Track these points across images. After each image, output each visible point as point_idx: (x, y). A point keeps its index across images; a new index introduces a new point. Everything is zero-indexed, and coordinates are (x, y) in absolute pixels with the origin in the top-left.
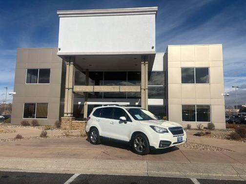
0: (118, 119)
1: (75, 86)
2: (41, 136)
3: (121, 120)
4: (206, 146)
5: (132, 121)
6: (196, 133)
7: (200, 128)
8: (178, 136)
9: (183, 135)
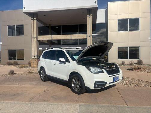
0: (58, 60)
1: (38, 36)
2: (9, 74)
3: (60, 61)
4: (139, 81)
5: (69, 62)
6: (129, 68)
7: (131, 64)
8: (114, 76)
9: (120, 74)
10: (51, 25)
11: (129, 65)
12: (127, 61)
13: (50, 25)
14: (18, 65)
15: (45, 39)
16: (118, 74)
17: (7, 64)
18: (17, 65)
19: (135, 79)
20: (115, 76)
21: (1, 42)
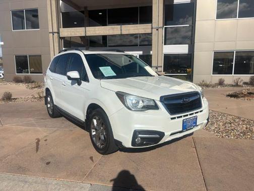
1: (62, 29)
2: (3, 99)
6: (231, 93)
7: (237, 84)
8: (184, 116)
9: (201, 111)
10: (89, 9)
11: (233, 86)
12: (229, 78)
13: (86, 8)
14: (32, 82)
15: (73, 35)
16: (196, 113)
17: (14, 80)
18: (30, 82)
19: (239, 118)
20: (189, 117)
21: (2, 41)
